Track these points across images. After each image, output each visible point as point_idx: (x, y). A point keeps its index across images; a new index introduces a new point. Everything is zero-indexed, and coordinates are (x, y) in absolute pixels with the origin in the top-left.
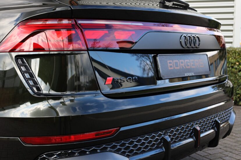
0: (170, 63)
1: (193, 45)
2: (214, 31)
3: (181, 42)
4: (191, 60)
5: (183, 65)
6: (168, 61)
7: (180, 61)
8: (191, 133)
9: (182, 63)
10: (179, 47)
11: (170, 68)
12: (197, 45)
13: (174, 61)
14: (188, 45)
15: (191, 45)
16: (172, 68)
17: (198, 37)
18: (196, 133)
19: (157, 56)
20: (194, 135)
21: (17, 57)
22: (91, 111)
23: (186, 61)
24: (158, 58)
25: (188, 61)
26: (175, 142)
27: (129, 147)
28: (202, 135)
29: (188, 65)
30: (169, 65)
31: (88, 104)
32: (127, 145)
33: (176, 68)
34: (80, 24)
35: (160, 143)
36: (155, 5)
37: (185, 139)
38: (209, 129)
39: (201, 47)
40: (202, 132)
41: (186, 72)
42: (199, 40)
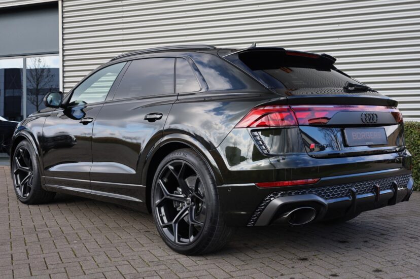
0: (354, 134)
1: (371, 121)
2: (392, 108)
3: (362, 119)
4: (371, 133)
5: (364, 136)
6: (353, 133)
7: (362, 133)
8: (372, 189)
9: (363, 134)
10: (361, 123)
11: (354, 138)
12: (375, 120)
13: (357, 133)
14: (368, 121)
15: (370, 121)
16: (356, 138)
17: (376, 114)
18: (376, 190)
19: (344, 129)
20: (375, 191)
21: (252, 131)
22: (300, 166)
23: (366, 133)
24: (345, 131)
25: (368, 133)
26: (359, 194)
27: (321, 193)
28: (381, 193)
29: (368, 137)
30: (353, 136)
31: (298, 161)
32: (320, 192)
33: (359, 138)
34: (293, 108)
35: (349, 192)
36: (340, 91)
37: (367, 193)
38: (388, 189)
39: (378, 122)
40: (382, 190)
41: (367, 142)
42: (377, 117)
